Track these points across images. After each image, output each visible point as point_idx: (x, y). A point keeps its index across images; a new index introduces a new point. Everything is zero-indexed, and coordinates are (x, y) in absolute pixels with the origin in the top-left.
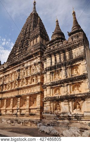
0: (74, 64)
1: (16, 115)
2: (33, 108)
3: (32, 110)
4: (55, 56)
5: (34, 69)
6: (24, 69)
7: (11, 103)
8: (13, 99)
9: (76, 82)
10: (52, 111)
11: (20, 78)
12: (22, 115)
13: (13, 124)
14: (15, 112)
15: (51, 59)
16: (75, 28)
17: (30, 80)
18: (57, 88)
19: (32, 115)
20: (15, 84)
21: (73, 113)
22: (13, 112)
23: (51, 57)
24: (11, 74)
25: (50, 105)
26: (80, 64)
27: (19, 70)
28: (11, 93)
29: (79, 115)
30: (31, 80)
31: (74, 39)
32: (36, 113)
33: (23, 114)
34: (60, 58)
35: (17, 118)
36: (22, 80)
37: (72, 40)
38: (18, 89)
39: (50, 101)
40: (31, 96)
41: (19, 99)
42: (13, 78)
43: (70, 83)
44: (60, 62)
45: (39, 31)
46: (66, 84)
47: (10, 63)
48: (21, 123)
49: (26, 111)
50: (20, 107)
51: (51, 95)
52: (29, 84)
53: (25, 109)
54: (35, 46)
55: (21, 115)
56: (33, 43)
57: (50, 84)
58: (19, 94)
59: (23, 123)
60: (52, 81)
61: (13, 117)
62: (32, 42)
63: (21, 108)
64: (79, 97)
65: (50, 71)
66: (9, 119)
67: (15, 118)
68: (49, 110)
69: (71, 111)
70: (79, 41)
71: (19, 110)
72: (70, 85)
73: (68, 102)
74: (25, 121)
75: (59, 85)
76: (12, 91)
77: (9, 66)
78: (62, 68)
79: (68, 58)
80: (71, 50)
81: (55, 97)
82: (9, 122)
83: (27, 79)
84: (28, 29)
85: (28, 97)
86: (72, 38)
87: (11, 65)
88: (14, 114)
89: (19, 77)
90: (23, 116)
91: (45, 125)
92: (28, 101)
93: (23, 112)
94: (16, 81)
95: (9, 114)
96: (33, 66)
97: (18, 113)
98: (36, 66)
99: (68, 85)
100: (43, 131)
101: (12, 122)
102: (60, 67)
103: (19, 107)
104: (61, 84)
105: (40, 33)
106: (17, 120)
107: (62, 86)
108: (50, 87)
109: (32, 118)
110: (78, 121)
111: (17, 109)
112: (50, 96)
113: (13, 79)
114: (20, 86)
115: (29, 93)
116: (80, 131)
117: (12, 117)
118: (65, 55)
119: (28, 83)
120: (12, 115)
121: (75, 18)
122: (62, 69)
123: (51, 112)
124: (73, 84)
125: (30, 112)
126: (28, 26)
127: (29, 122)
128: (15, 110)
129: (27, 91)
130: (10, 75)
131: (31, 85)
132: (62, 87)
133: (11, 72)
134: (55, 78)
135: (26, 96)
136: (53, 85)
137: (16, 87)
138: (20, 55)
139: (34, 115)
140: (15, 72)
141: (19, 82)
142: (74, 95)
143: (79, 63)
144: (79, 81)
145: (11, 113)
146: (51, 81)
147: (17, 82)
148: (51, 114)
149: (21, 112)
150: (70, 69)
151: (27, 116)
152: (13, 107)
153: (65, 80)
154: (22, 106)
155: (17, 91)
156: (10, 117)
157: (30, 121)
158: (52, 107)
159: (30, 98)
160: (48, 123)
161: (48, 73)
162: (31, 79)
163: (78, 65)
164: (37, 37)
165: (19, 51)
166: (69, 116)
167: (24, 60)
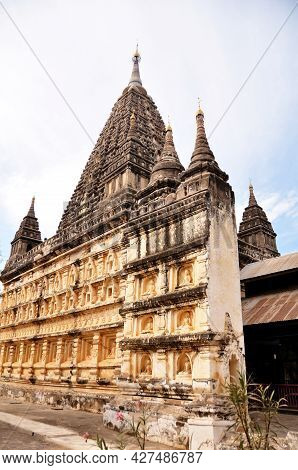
0: (183, 259)
1: (67, 382)
2: (107, 365)
3: (104, 371)
4: (147, 233)
5: (111, 262)
6: (90, 260)
7: (59, 351)
8: (64, 341)
9: (185, 304)
10: (134, 375)
11: (80, 285)
12: (82, 383)
13: (60, 407)
14: (66, 374)
15: (139, 240)
16: (196, 158)
17: (102, 291)
18: (146, 317)
19: (103, 383)
20: (68, 298)
21: (172, 382)
22: (62, 375)
23: (139, 236)
24: (61, 272)
25: (130, 361)
26: (196, 258)
27: (78, 263)
28: (60, 323)
29: (183, 388)
30: (105, 291)
31: (190, 192)
32: (113, 379)
33: (84, 382)
34: (157, 241)
35: (71, 392)
36: (83, 291)
37: (186, 194)
38: (75, 314)
39: (130, 349)
40: (103, 332)
41: (76, 340)
42: (65, 283)
43: (172, 307)
44: (157, 251)
45: (128, 156)
46: (163, 308)
47: (58, 241)
48: (78, 405)
49: (92, 374)
50: (78, 362)
51: (135, 334)
52: (100, 303)
53: (88, 368)
54: (116, 196)
55: (79, 382)
56: (113, 188)
57: (131, 306)
58: (77, 328)
59: (81, 404)
60: (137, 300)
61: (62, 389)
62: (110, 185)
63: (79, 365)
64: (186, 343)
65: (135, 273)
66: (52, 394)
67: (65, 390)
68: (128, 372)
69: (171, 375)
70: (198, 197)
71: (74, 371)
72: (174, 310)
73: (165, 353)
74: (87, 398)
75: (150, 311)
76: (62, 318)
77: (54, 250)
78: (160, 267)
79: (172, 241)
80: (181, 220)
81: (139, 341)
82: (51, 400)
83: (96, 286)
84: (112, 139)
85: (96, 337)
86: (185, 188)
87: (59, 248)
88: (62, 381)
89: (77, 282)
90: (84, 387)
91: (114, 409)
92: (96, 347)
93: (85, 375)
94: (69, 292)
95: (52, 381)
96: (111, 253)
97: (73, 379)
98: (118, 254)
99: (168, 310)
100: (110, 424)
101: (59, 402)
102: (155, 264)
103: (75, 363)
104: (153, 307)
105: (131, 159)
106: (69, 397)
107: (155, 312)
108: (131, 314)
109: (104, 392)
110: (182, 402)
111: (72, 368)
112: (131, 337)
113: (64, 287)
114: (79, 308)
115: (98, 325)
116: (177, 424)
117: (59, 389)
118: (167, 231)
119: (97, 299)
120: (58, 382)
121: (201, 130)
122: (157, 270)
123: (131, 376)
124: (179, 308)
125: (98, 375)
126: (114, 128)
127: (96, 403)
128: (68, 368)
129: (95, 321)
130: (58, 275)
131: (103, 303)
132: (156, 316)
133: (59, 266)
134: (145, 290)
135: (91, 334)
136: (138, 310)
137: (71, 309)
138: (82, 221)
139: (108, 384)
140: (69, 267)
141: (77, 294)
142: (177, 337)
143: (194, 255)
144: (190, 304)
145: (57, 378)
146: (135, 298)
147: (73, 293)
148: (131, 381)
149: (79, 375)
150: (176, 272)
151: (93, 388)
152: (62, 362)
153: (161, 297)
154: (84, 360)
155: (73, 320)
156: (53, 389)
157: (97, 399)
158: (134, 363)
159: (101, 340)
160: (121, 404)
161: (131, 277)
162: (105, 289)
163: (191, 261)
164: (121, 171)
165: (87, 205)
166: (164, 390)
167: (90, 234)
